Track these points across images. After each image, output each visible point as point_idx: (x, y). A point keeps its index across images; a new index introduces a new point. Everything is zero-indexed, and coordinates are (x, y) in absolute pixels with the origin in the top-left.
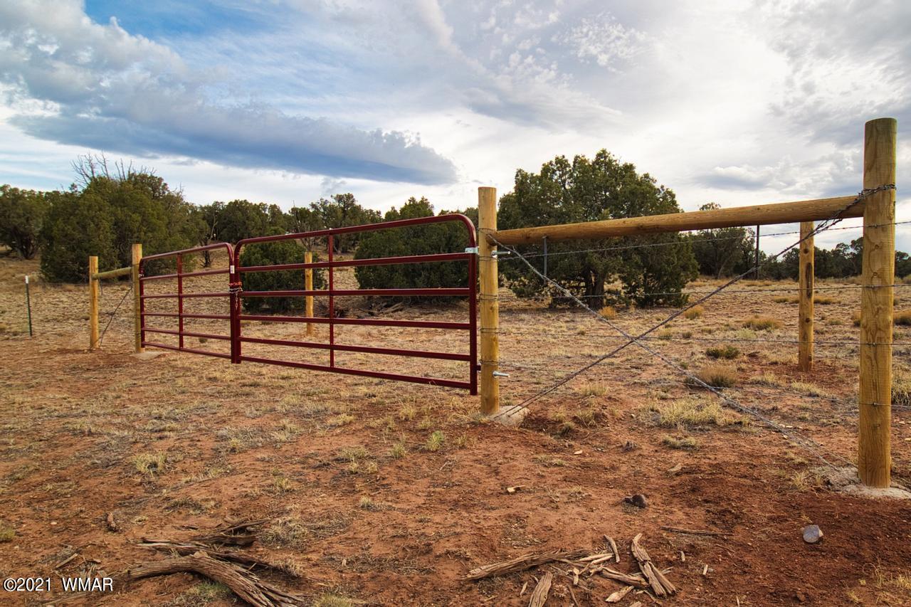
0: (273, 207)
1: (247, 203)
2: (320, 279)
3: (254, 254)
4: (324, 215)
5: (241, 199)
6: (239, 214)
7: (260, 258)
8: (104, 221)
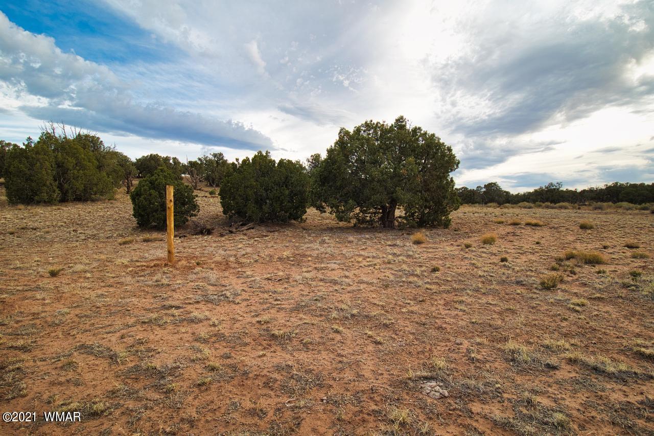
0: (175, 159)
1: (158, 156)
2: (194, 205)
3: (144, 186)
4: (206, 164)
5: (155, 153)
6: (152, 162)
7: (148, 189)
8: (46, 162)
